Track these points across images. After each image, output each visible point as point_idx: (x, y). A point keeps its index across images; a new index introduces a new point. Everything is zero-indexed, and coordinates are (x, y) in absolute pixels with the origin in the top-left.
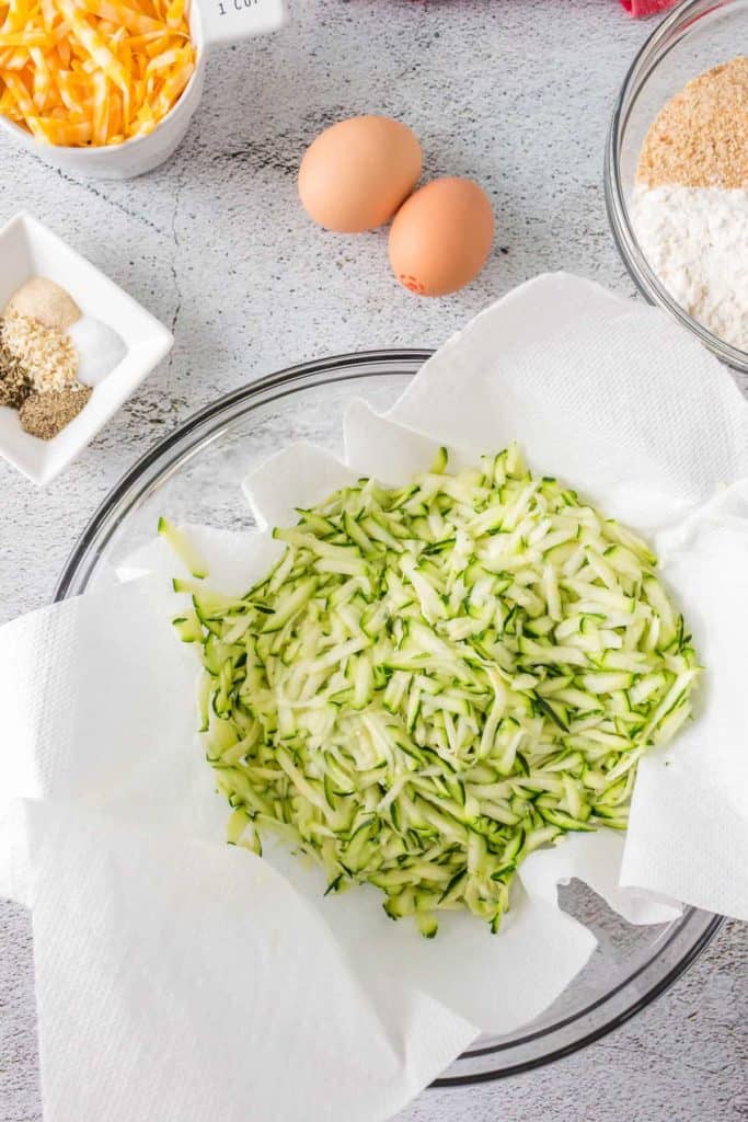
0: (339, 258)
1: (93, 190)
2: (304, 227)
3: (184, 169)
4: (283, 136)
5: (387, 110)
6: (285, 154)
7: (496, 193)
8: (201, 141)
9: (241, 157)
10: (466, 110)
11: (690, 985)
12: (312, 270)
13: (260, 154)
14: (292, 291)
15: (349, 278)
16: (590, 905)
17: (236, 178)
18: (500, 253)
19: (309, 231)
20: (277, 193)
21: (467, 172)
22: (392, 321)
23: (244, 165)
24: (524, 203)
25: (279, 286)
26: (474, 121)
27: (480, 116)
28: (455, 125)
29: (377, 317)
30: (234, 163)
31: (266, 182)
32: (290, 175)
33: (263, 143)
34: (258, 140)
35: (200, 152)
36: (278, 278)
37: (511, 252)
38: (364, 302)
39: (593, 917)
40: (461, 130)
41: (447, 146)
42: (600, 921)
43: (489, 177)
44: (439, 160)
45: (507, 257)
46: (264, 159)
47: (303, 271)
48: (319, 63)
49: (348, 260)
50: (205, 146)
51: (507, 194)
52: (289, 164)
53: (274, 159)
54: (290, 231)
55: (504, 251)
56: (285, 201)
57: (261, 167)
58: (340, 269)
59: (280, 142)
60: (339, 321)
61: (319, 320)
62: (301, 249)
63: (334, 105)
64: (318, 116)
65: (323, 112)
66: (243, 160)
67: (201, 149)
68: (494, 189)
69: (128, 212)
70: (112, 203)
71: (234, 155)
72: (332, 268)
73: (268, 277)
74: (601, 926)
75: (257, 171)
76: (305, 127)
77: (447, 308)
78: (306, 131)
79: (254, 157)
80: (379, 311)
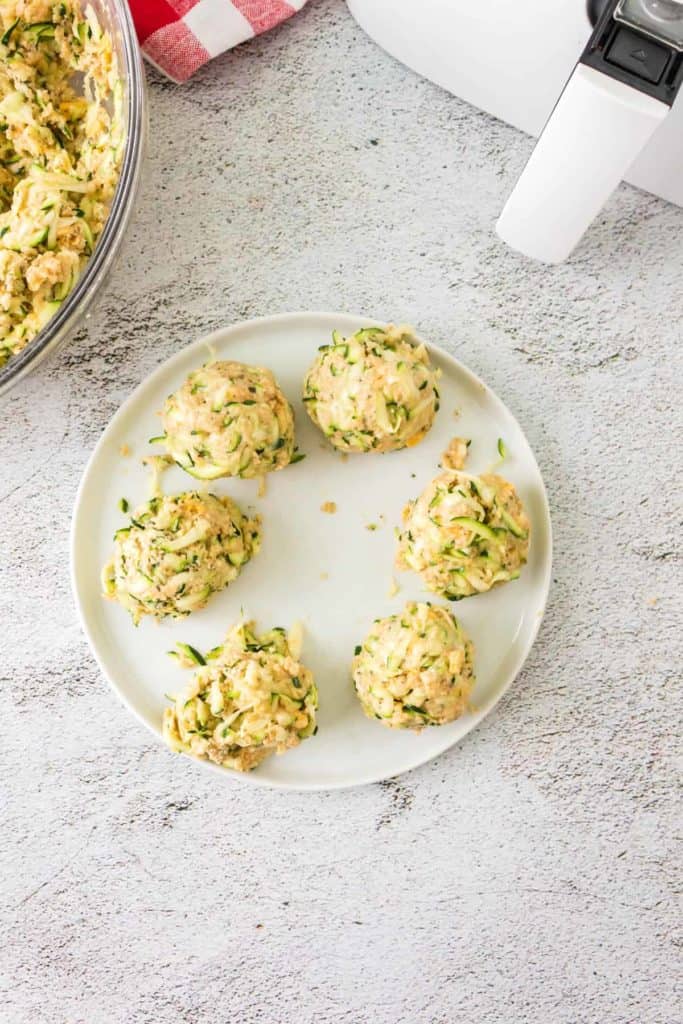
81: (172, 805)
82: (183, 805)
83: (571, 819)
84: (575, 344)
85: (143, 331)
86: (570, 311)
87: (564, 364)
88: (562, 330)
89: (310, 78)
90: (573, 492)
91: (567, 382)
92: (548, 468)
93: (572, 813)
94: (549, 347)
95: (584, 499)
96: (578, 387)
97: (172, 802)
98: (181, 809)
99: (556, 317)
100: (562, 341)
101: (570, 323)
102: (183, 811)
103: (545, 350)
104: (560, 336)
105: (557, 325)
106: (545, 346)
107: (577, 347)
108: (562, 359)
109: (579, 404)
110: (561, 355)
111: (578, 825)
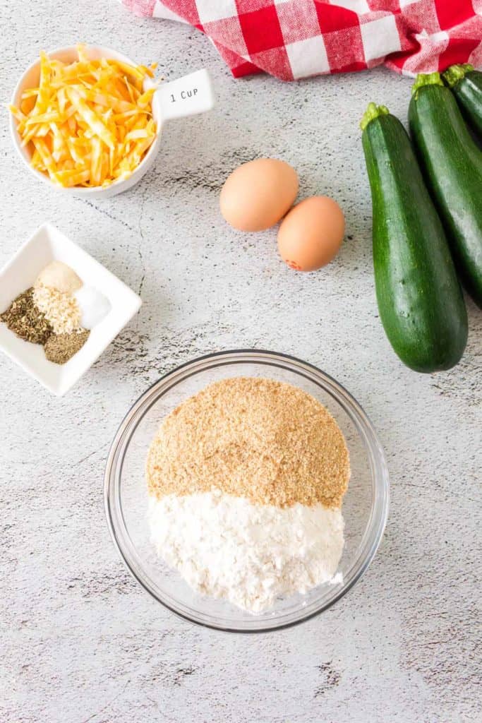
0: (246, 244)
1: (89, 204)
2: (222, 224)
3: (146, 189)
4: (208, 167)
5: (274, 149)
6: (210, 178)
7: (344, 201)
8: (157, 171)
9: (182, 180)
10: (325, 148)
11: (473, 707)
12: (228, 252)
13: (194, 179)
14: (215, 265)
15: (251, 256)
16: (409, 656)
17: (179, 194)
18: (347, 239)
19: (225, 227)
20: (205, 203)
21: (326, 188)
22: (279, 284)
23: (184, 186)
24: (363, 207)
25: (207, 262)
26: (330, 155)
27: (334, 152)
28: (318, 158)
29: (270, 282)
30: (177, 185)
31: (198, 197)
32: (213, 191)
33: (197, 171)
34: (192, 169)
35: (156, 178)
36: (206, 258)
37: (355, 239)
38: (261, 272)
39: (412, 664)
40: (322, 161)
41: (313, 172)
42: (416, 667)
43: (340, 191)
44: (308, 180)
45: (351, 242)
46: (197, 182)
47: (222, 253)
48: (231, 120)
49: (251, 246)
50: (159, 174)
51: (351, 202)
52: (212, 185)
53: (203, 182)
54: (213, 227)
55: (350, 238)
56: (210, 208)
57: (195, 187)
58: (245, 251)
59: (206, 171)
60: (245, 284)
61: (233, 284)
62: (220, 239)
63: (241, 147)
64: (231, 154)
65: (234, 151)
66: (184, 182)
67: (157, 176)
68: (343, 198)
69: (111, 217)
70: (101, 212)
71: (178, 180)
72: (241, 251)
73: (200, 257)
74: (418, 670)
75: (192, 189)
76: (222, 161)
77: (314, 276)
78: (223, 163)
79: (190, 180)
80: (271, 278)
81: (181, 670)
82: (188, 671)
83: (443, 700)
84: (473, 385)
85: (185, 354)
86: (471, 362)
87: (465, 398)
88: (465, 375)
89: (311, 190)
90: (463, 483)
91: (465, 410)
92: (448, 466)
93: (443, 696)
94: (455, 385)
95: (470, 489)
96: (472, 413)
97: (181, 668)
98: (186, 674)
99: (462, 365)
100: (464, 382)
101: (471, 371)
102: (188, 675)
103: (453, 387)
104: (464, 379)
105: (462, 371)
106: (453, 384)
107: (474, 387)
108: (464, 394)
109: (472, 425)
110: (463, 391)
111: (447, 704)
